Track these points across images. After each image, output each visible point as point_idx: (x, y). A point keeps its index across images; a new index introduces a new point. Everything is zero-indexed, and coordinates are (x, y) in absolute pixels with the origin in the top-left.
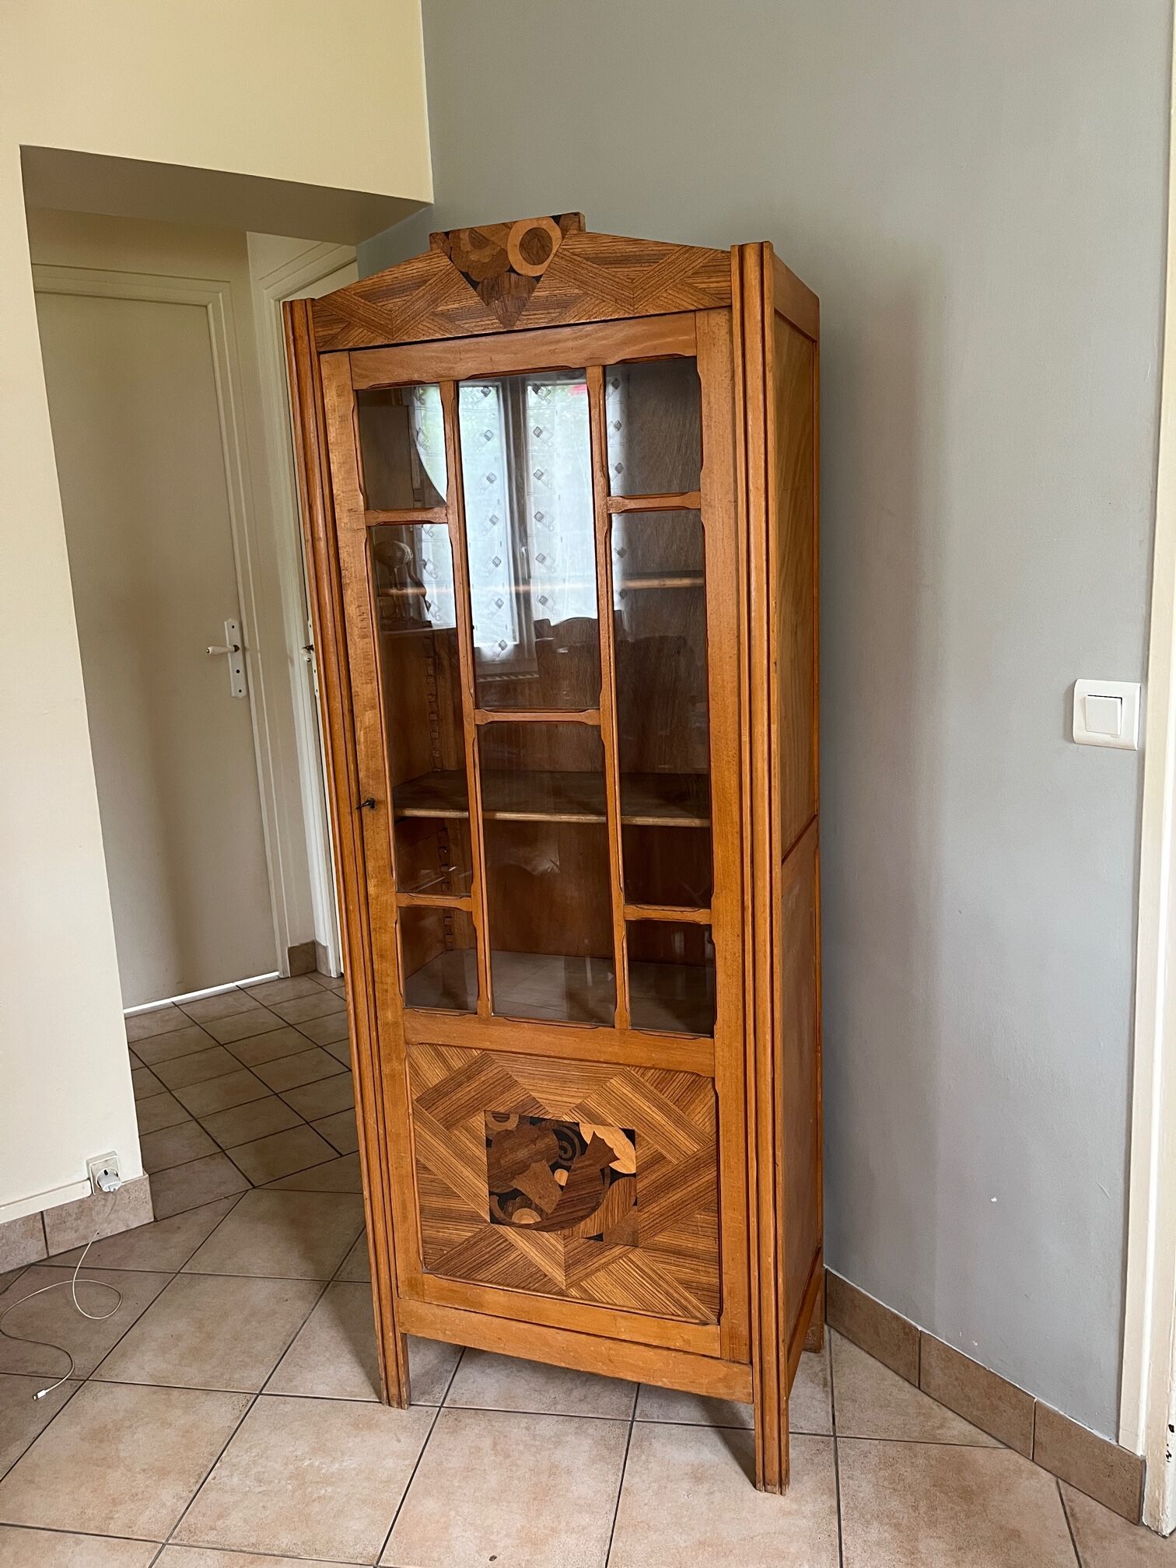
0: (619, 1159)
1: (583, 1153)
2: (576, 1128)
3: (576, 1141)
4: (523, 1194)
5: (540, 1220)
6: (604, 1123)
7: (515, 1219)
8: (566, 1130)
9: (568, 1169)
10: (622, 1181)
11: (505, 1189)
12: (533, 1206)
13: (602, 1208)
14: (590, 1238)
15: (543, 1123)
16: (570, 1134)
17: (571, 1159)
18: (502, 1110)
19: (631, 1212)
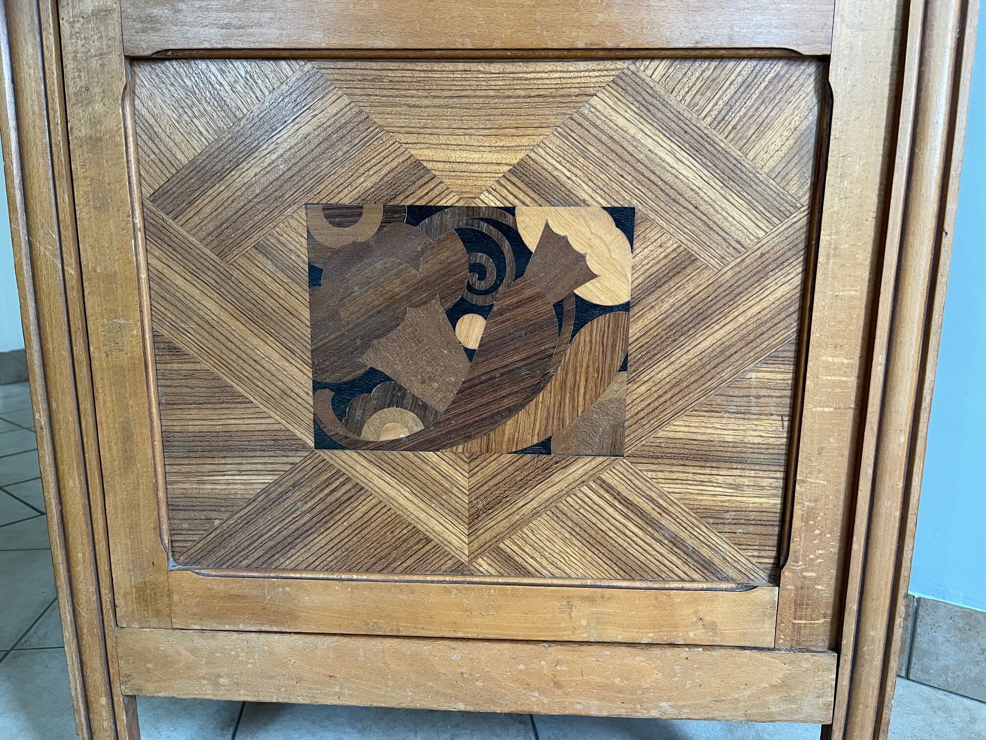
0: (597, 276)
1: (519, 273)
2: (508, 220)
3: (506, 246)
4: (388, 379)
5: (421, 427)
6: (569, 200)
7: (368, 433)
8: (484, 227)
9: (484, 311)
10: (599, 323)
11: (349, 373)
12: (408, 400)
13: (553, 386)
14: (524, 451)
15: (436, 217)
16: (495, 233)
17: (494, 288)
18: (346, 198)
19: (614, 386)
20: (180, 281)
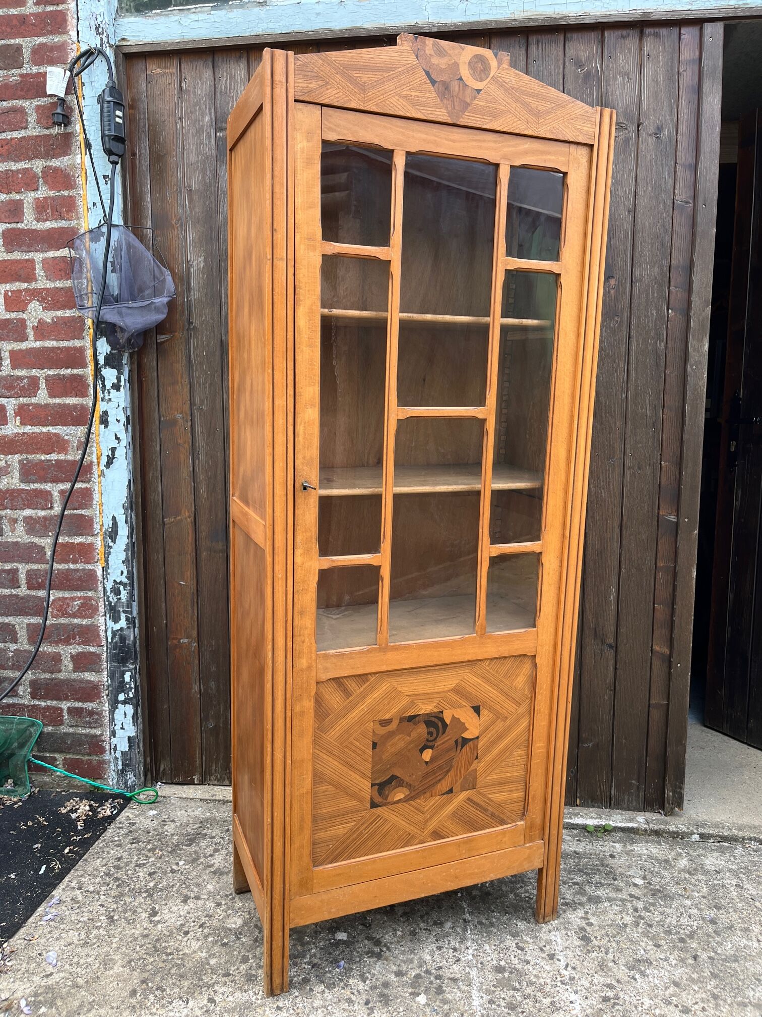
0: (468, 729)
1: (444, 733)
2: (441, 715)
3: (440, 724)
4: (398, 777)
5: (409, 793)
6: (460, 706)
7: (390, 799)
8: (433, 719)
9: (432, 747)
10: (469, 745)
11: (384, 778)
12: (405, 784)
13: (454, 769)
14: (444, 794)
15: (417, 718)
16: (436, 720)
17: (435, 739)
18: (387, 717)
19: (473, 765)
20: (325, 757)
